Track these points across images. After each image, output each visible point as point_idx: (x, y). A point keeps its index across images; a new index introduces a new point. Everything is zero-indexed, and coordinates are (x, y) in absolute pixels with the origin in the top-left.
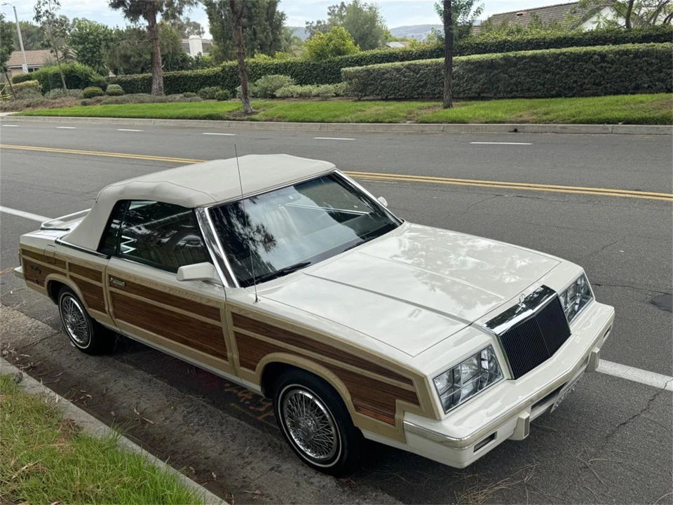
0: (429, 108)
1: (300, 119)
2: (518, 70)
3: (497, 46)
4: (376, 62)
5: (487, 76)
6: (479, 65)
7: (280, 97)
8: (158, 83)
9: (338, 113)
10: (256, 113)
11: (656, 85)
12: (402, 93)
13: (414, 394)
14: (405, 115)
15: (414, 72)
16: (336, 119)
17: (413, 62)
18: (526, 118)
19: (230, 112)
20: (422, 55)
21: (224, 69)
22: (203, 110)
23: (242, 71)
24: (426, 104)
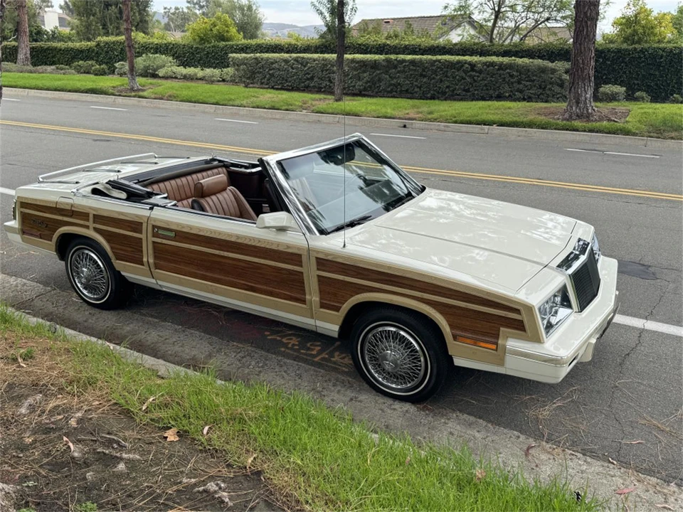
0: (320, 99)
1: (193, 100)
2: (399, 72)
3: (377, 48)
4: (261, 52)
5: (370, 75)
6: (363, 64)
7: (163, 77)
8: (24, 53)
9: (233, 97)
10: (143, 90)
11: (515, 95)
12: (290, 84)
13: (522, 322)
14: (300, 104)
15: (302, 64)
16: (231, 103)
17: (301, 55)
18: (412, 115)
19: (114, 87)
20: (307, 49)
21: (98, 45)
22: (84, 83)
23: (129, 47)
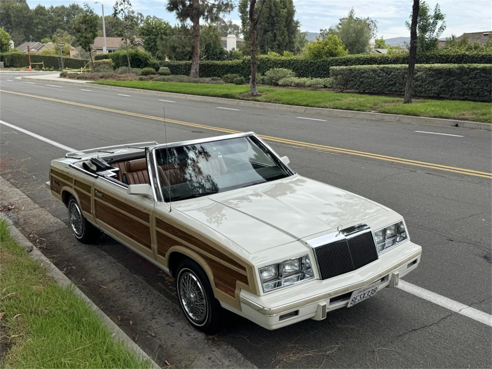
0: (393, 102)
1: (291, 102)
2: (471, 78)
3: (457, 58)
4: (359, 64)
5: (444, 81)
6: (439, 72)
7: (281, 85)
8: (195, 69)
9: (320, 100)
10: (260, 95)
12: (376, 89)
13: (246, 277)
14: (371, 105)
15: (387, 73)
16: (317, 105)
17: (387, 66)
18: (467, 116)
19: (241, 93)
20: (396, 61)
21: (244, 62)
22: (222, 90)
23: (253, 64)
24: (391, 99)
